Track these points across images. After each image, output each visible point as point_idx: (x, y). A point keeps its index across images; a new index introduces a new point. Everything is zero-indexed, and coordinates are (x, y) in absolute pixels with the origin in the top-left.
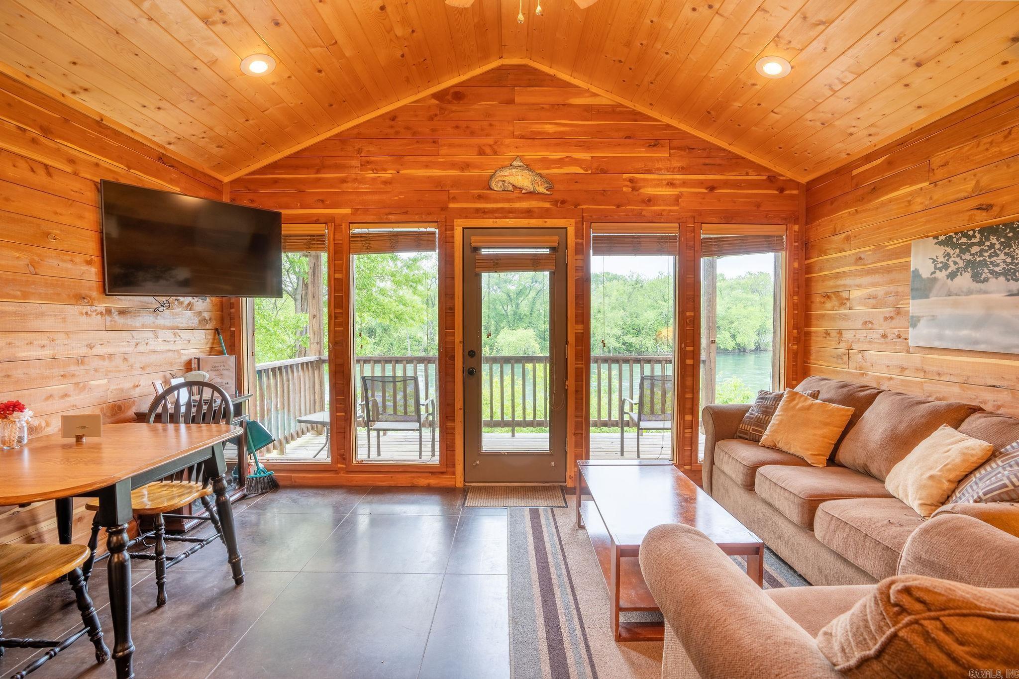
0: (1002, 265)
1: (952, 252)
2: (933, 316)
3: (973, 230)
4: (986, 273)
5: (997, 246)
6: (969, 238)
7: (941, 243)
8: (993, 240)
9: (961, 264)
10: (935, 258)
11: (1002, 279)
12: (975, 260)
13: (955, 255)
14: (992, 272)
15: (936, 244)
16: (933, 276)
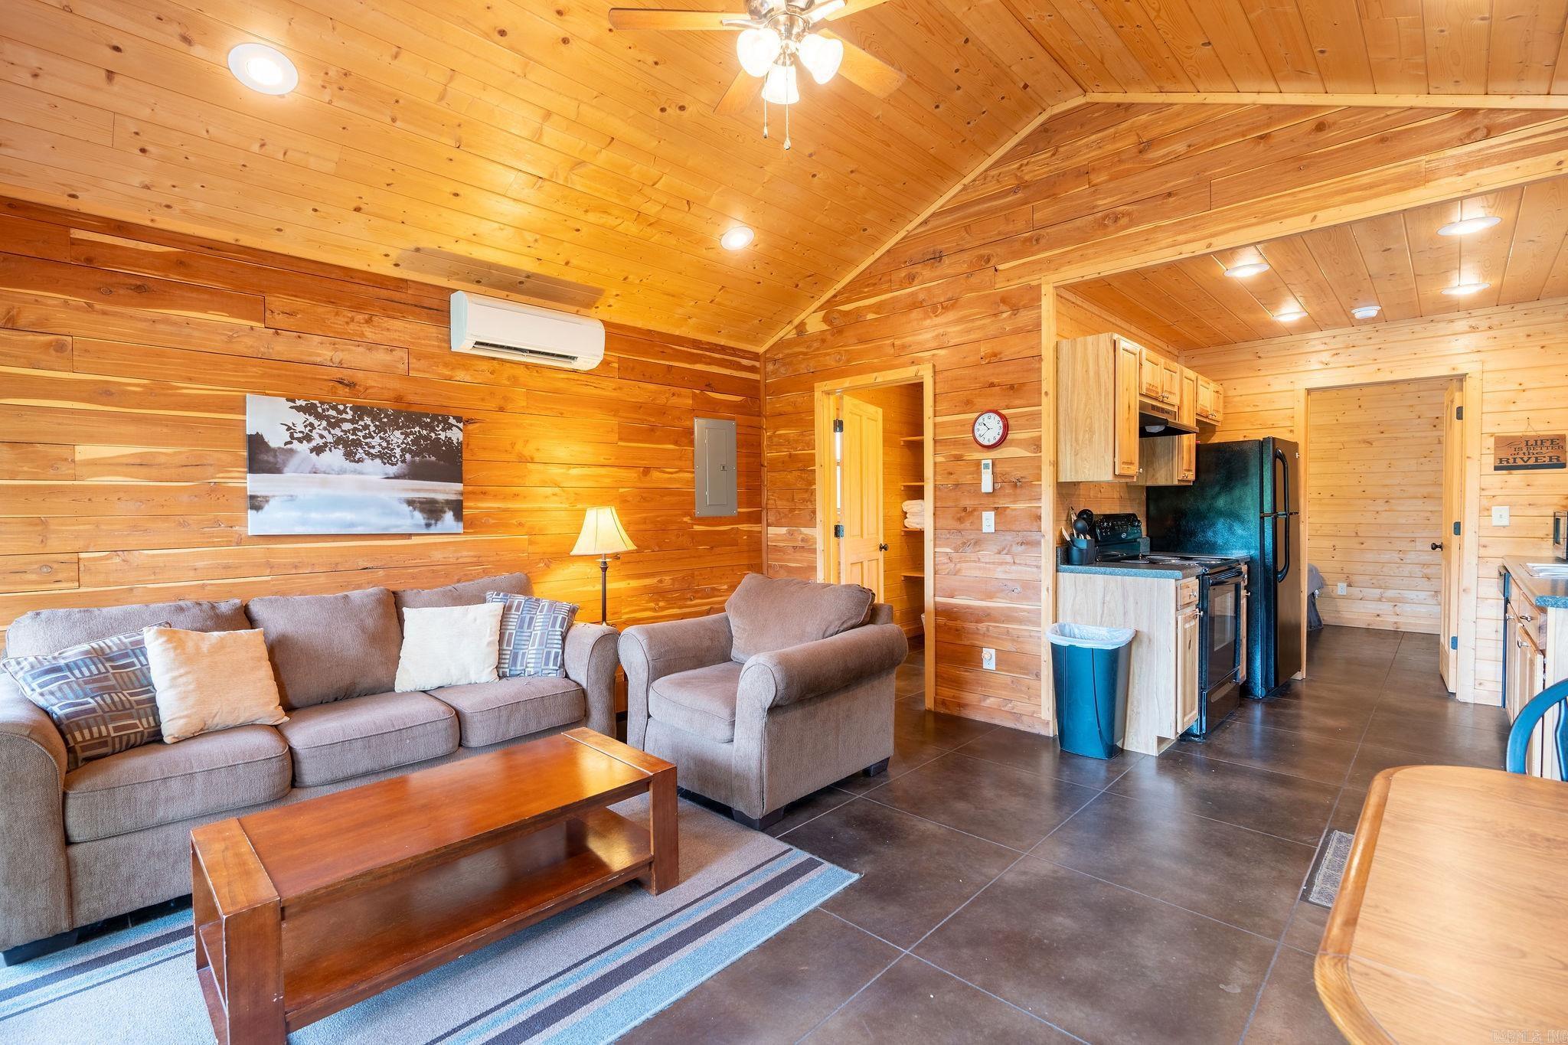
0: (378, 449)
1: (316, 423)
2: (292, 496)
3: (344, 405)
4: (360, 452)
5: (372, 428)
6: (340, 412)
7: (299, 409)
8: (368, 420)
9: (330, 439)
10: (291, 425)
11: (378, 461)
12: (348, 437)
13: (321, 427)
14: (368, 454)
15: (291, 407)
16: (289, 446)
